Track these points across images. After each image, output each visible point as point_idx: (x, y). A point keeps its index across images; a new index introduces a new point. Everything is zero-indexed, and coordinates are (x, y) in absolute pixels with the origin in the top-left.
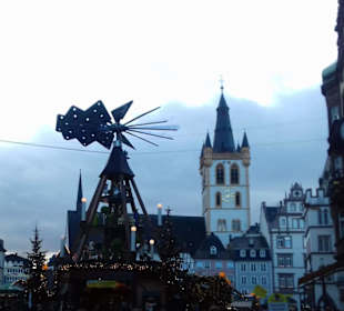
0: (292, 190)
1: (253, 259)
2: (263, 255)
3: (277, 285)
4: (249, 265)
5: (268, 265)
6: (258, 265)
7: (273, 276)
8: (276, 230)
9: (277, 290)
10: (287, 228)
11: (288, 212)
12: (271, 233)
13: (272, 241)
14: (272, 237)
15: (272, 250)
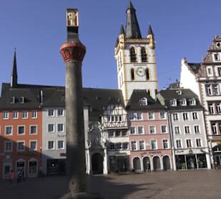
1: (184, 108)
2: (193, 103)
3: (210, 133)
4: (180, 114)
5: (200, 114)
6: (189, 114)
7: (206, 125)
8: (205, 79)
9: (211, 138)
10: (215, 76)
11: (214, 61)
12: (200, 81)
13: (201, 89)
14: (200, 86)
15: (202, 98)
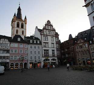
0: (47, 22)
1: (35, 44)
2: (38, 42)
3: (43, 54)
4: (33, 46)
5: (40, 46)
6: (37, 46)
7: (42, 51)
8: (43, 34)
9: (43, 56)
10: (46, 34)
11: (47, 28)
12: (41, 35)
13: (41, 38)
14: (41, 36)
15: (42, 41)
